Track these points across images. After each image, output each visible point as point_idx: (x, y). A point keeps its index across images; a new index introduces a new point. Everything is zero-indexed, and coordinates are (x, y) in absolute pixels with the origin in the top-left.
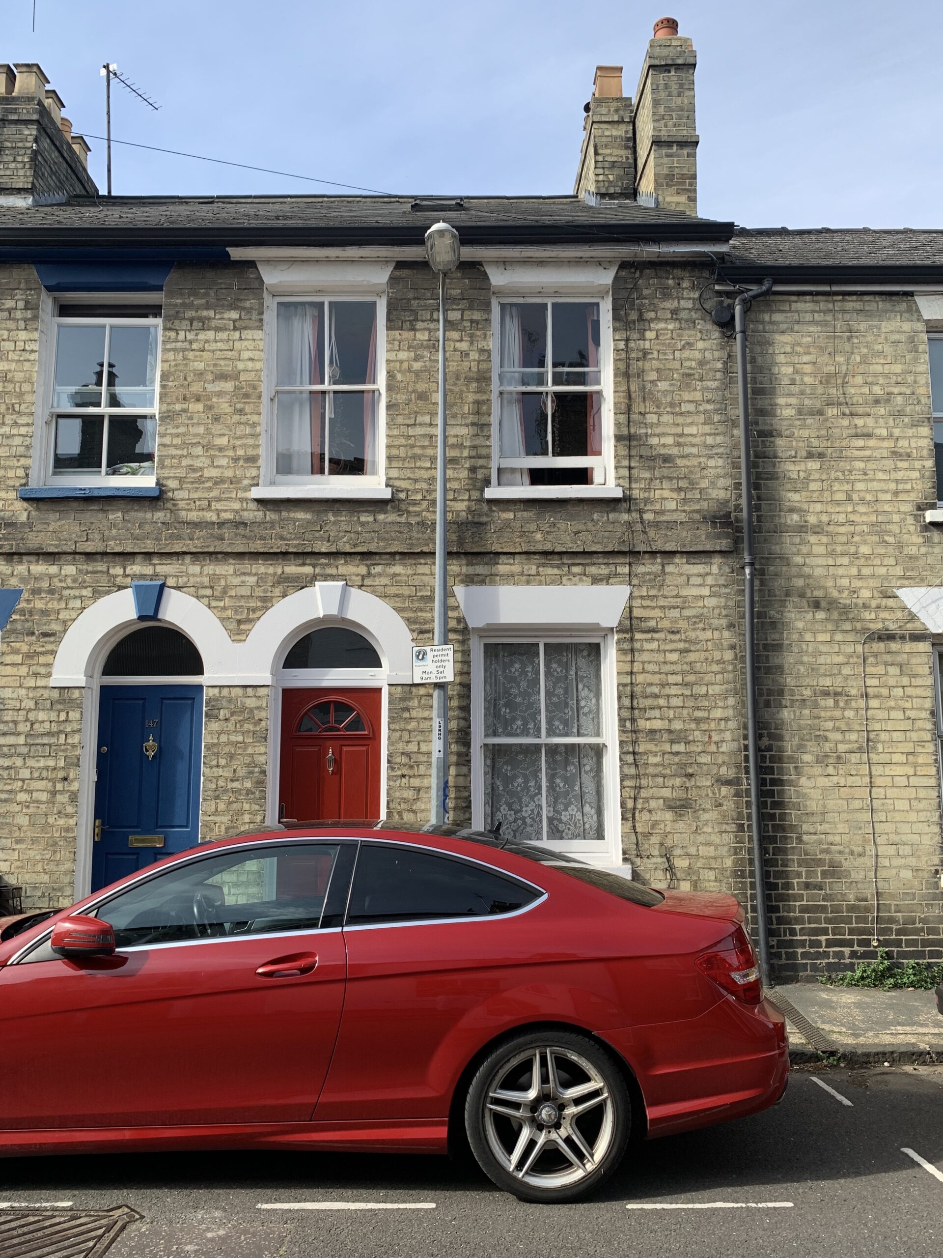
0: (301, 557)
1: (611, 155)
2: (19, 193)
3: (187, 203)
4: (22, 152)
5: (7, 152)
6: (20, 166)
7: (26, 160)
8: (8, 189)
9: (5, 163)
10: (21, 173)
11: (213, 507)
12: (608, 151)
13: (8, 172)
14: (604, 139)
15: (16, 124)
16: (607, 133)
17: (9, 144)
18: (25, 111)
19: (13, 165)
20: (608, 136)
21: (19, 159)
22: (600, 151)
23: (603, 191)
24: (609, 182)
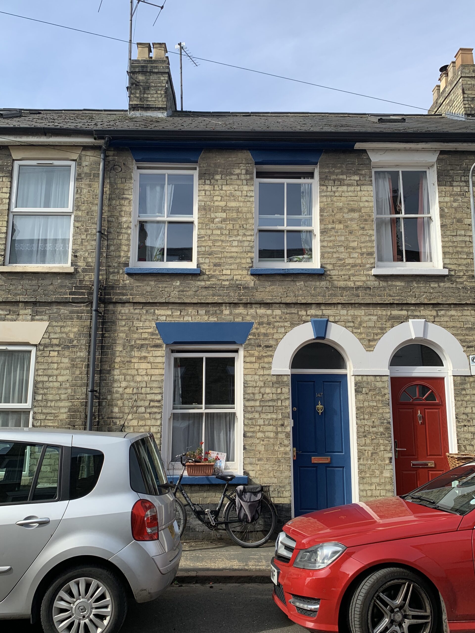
0: (400, 306)
1: (471, 94)
2: (159, 110)
3: (236, 116)
4: (160, 88)
5: (152, 88)
6: (159, 96)
7: (162, 93)
8: (153, 108)
9: (151, 94)
10: (160, 99)
11: (351, 279)
12: (470, 92)
13: (153, 99)
14: (467, 86)
15: (157, 74)
16: (469, 83)
17: (153, 85)
18: (161, 67)
19: (155, 95)
20: (469, 84)
21: (159, 92)
22: (466, 92)
23: (469, 112)
24: (471, 108)
